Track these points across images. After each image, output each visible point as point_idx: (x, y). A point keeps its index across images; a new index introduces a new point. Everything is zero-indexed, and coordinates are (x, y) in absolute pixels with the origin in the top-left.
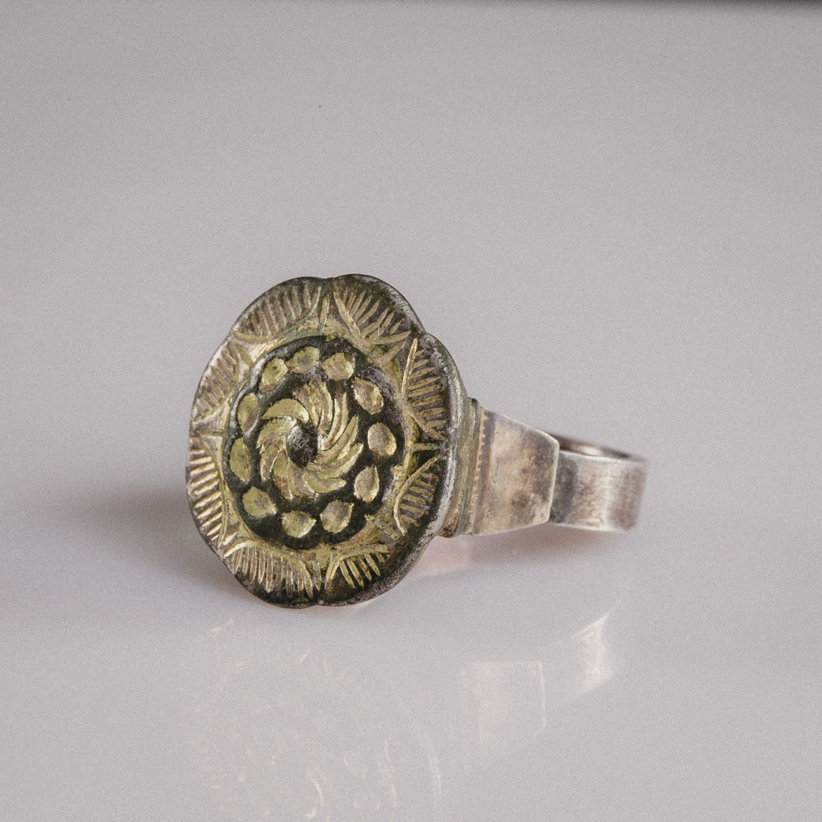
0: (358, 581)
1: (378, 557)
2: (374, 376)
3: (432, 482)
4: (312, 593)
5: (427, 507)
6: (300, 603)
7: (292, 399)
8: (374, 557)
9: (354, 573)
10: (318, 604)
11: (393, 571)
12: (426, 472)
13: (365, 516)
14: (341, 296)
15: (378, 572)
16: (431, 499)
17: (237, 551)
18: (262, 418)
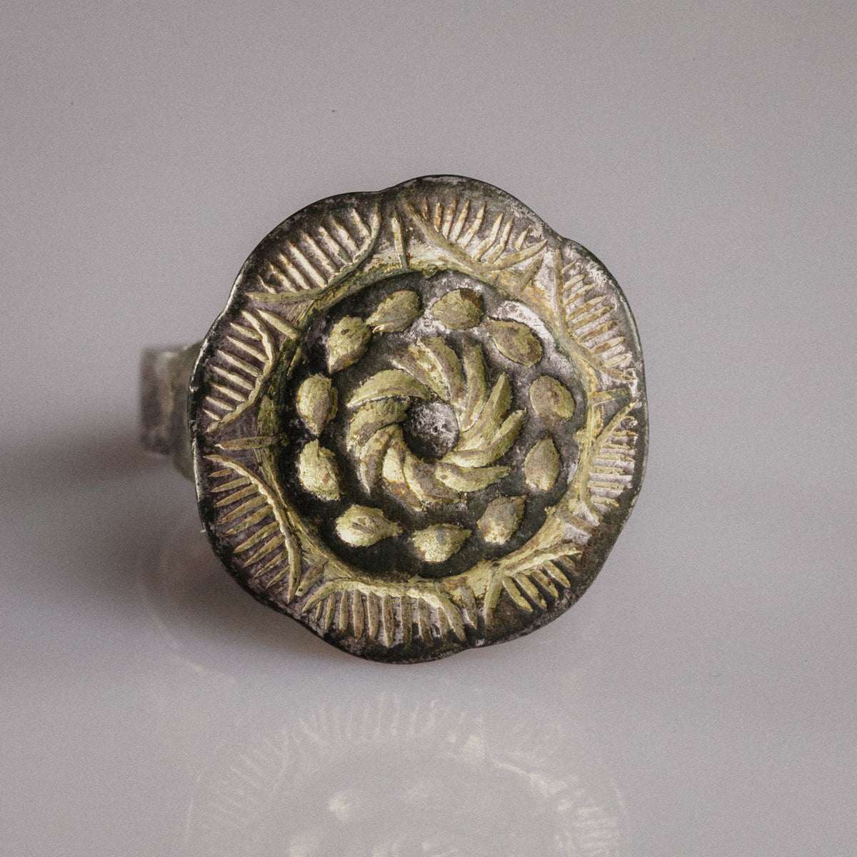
0: (536, 601)
1: (565, 563)
2: (518, 312)
3: (630, 443)
4: (463, 634)
5: (629, 478)
6: (445, 651)
7: (393, 369)
8: (557, 564)
9: (529, 592)
10: (475, 647)
11: (589, 578)
12: (618, 430)
13: (546, 510)
14: (418, 212)
15: (566, 583)
16: (632, 465)
17: (324, 600)
18: (349, 405)
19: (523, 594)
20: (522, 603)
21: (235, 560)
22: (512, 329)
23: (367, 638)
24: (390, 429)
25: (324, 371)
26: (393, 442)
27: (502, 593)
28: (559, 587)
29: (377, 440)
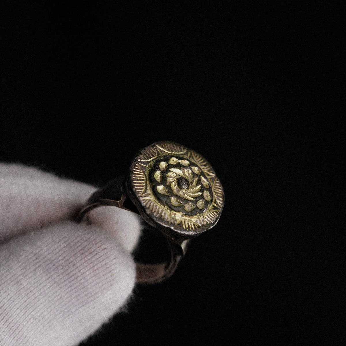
8: (194, 225)
13: (197, 213)
17: (146, 200)
18: (170, 170)
19: (185, 225)
20: (184, 227)
21: (132, 183)
22: (205, 181)
23: (152, 212)
24: (175, 179)
25: (167, 163)
26: (175, 181)
27: (181, 222)
28: (192, 228)
29: (172, 179)
